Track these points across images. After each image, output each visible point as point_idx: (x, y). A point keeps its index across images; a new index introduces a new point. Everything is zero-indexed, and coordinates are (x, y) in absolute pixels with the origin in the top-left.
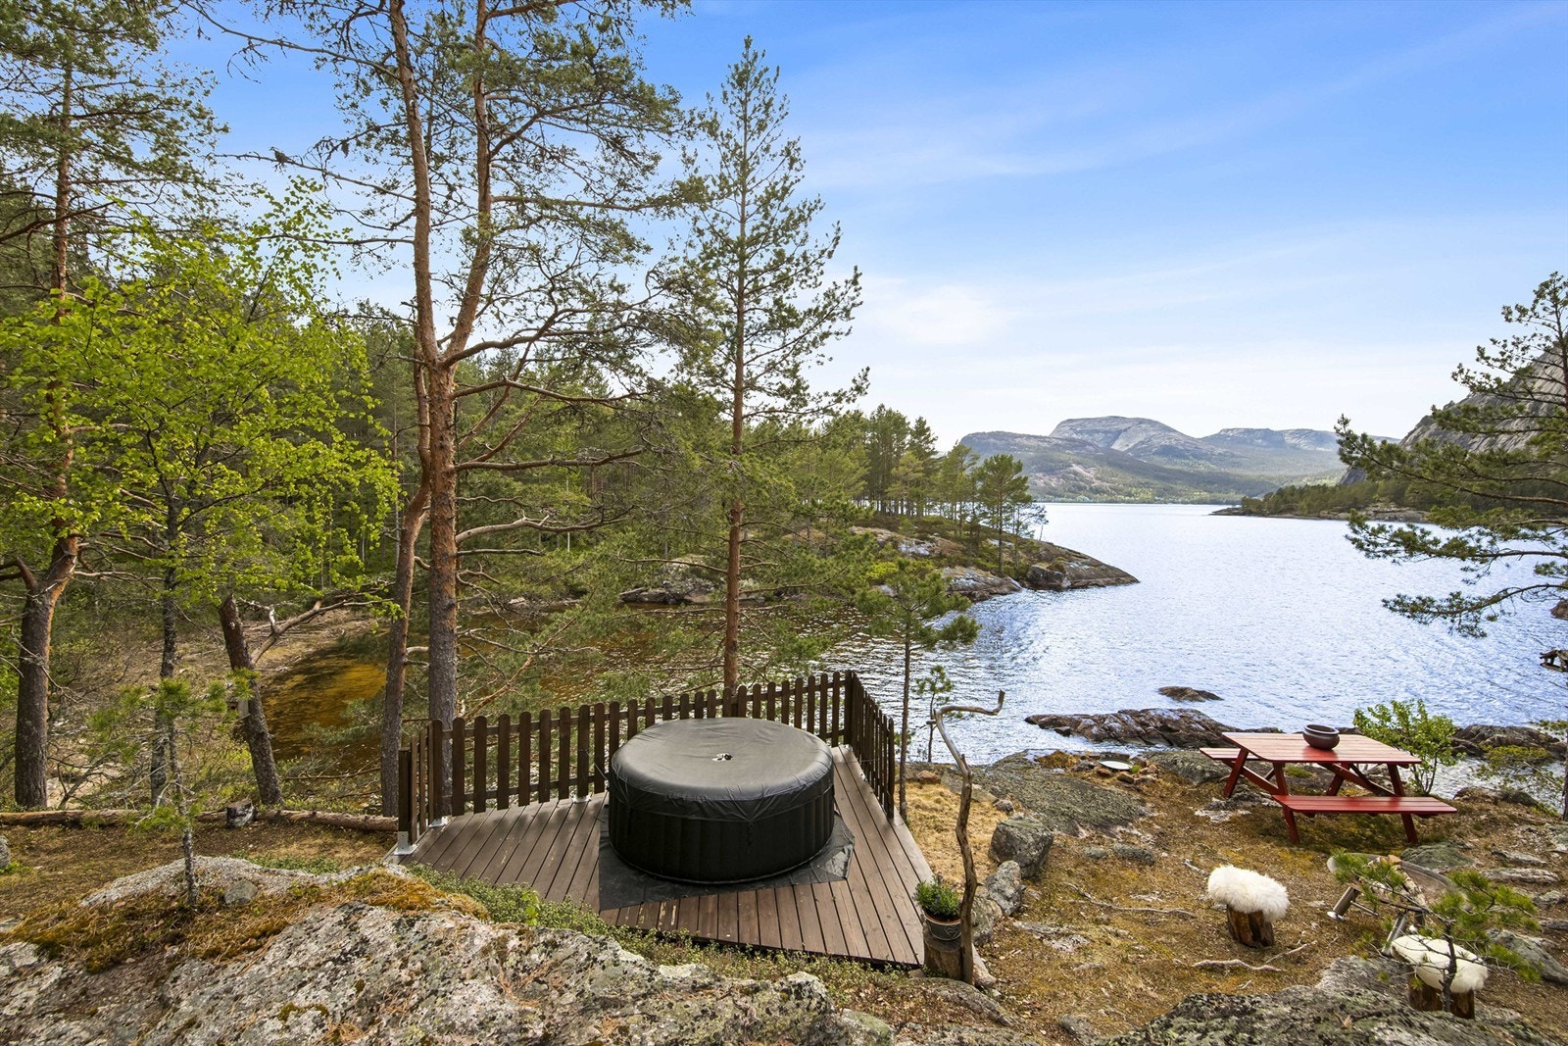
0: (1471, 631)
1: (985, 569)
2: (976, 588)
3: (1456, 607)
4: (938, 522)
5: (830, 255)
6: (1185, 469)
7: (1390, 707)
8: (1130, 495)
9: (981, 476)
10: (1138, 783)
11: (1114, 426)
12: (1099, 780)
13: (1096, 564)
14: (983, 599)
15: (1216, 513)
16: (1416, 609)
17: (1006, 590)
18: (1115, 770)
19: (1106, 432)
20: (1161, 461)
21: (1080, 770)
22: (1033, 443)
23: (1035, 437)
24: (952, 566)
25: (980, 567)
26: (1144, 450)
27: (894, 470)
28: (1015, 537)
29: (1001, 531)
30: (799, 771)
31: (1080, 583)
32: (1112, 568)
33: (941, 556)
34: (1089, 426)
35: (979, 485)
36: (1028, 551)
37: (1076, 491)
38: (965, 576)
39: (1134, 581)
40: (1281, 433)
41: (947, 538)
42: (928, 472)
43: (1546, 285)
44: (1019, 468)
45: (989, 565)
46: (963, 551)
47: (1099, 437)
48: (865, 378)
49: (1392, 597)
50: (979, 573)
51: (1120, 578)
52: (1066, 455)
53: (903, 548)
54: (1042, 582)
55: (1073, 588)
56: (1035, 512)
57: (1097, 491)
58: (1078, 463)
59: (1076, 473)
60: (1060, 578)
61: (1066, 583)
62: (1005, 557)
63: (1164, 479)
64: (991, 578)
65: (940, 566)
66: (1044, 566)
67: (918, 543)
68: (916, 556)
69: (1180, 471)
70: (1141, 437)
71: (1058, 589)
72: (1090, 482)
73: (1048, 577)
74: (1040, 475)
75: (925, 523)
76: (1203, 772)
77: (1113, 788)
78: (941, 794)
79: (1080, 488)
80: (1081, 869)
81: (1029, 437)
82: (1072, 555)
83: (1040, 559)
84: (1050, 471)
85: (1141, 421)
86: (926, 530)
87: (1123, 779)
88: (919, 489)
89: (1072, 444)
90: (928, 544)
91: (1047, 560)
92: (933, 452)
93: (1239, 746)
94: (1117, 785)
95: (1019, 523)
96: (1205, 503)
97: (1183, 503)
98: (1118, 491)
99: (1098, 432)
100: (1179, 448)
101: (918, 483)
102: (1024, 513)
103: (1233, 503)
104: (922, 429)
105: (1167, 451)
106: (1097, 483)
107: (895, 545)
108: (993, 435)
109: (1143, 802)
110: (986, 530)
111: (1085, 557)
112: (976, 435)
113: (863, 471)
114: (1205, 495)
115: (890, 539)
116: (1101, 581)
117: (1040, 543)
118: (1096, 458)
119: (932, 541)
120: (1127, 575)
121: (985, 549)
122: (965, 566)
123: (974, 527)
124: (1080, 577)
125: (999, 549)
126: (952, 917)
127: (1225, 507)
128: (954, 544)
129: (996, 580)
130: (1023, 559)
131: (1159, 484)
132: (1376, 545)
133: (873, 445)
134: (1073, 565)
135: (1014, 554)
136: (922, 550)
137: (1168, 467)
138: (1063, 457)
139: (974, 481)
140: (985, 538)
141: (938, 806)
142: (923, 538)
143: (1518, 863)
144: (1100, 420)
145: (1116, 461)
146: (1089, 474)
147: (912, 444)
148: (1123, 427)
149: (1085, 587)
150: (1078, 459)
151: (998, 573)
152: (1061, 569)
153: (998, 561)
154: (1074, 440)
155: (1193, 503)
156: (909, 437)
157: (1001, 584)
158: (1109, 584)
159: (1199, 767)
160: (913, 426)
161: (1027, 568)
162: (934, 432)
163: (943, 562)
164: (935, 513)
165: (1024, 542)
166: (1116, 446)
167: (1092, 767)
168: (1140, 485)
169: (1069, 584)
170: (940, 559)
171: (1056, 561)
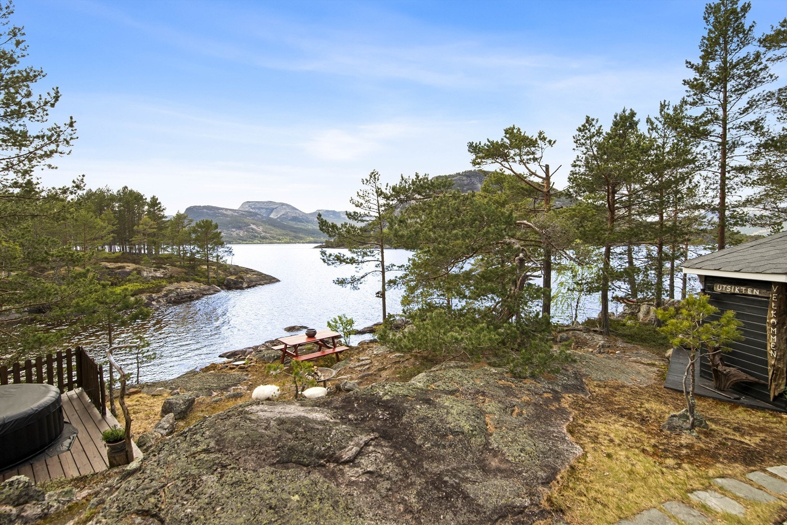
0: (355, 288)
1: (199, 281)
2: (194, 293)
3: (354, 280)
4: (169, 258)
5: (53, 105)
6: (303, 227)
7: (338, 318)
8: (279, 240)
9: (195, 231)
10: (247, 367)
11: (270, 207)
12: (230, 371)
13: (260, 274)
14: (198, 298)
15: (316, 247)
16: (341, 282)
17: (212, 292)
18: (237, 365)
19: (266, 209)
20: (292, 224)
21: (222, 369)
22: (229, 213)
23: (230, 210)
24: (178, 281)
25: (196, 281)
26: (285, 218)
27: (135, 227)
28: (217, 263)
29: (208, 261)
30: (33, 404)
31: (252, 285)
32: (268, 276)
33: (171, 277)
34: (258, 205)
35: (193, 236)
36: (225, 271)
37: (252, 238)
38: (187, 287)
39: (278, 281)
40: (339, 213)
41: (175, 266)
42: (160, 229)
43: (373, 173)
44: (216, 227)
45: (202, 279)
46: (185, 273)
47: (264, 211)
48: (82, 181)
49: (336, 279)
50: (196, 285)
51: (271, 280)
52: (248, 220)
53: (145, 274)
54: (233, 286)
55: (249, 287)
56: (227, 250)
57: (264, 238)
58: (254, 224)
59: (253, 229)
60: (242, 283)
61: (245, 285)
62: (211, 274)
63: (294, 232)
64: (203, 286)
65: (171, 283)
66: (233, 278)
67: (155, 271)
68: (154, 278)
69: (301, 228)
70: (283, 212)
71: (242, 288)
72: (260, 234)
73: (235, 283)
74: (234, 230)
75: (161, 258)
76: (274, 356)
77: (236, 373)
78: (140, 397)
79: (255, 237)
80: (208, 408)
81: (226, 210)
82: (248, 271)
83: (231, 274)
84: (240, 228)
85: (283, 204)
86: (160, 262)
87: (241, 368)
88: (155, 239)
89: (250, 214)
90: (162, 270)
91: (235, 274)
92: (163, 217)
93: (284, 343)
94: (238, 371)
95: (218, 256)
96: (312, 243)
97: (303, 243)
98: (274, 238)
99: (263, 208)
100: (300, 218)
101: (154, 235)
102: (221, 251)
103: (322, 243)
104: (154, 203)
105: (295, 219)
106: (263, 234)
107: (139, 272)
108: (205, 207)
109: (247, 375)
110: (199, 260)
111: (255, 271)
112: (195, 207)
113: (110, 228)
114: (312, 239)
115: (135, 269)
116: (262, 282)
117: (231, 266)
118: (263, 222)
119: (165, 268)
120: (274, 278)
121: (199, 271)
122: (187, 281)
123: (192, 259)
124: (252, 281)
125: (207, 270)
126: (121, 440)
127: (319, 244)
128: (179, 270)
129: (206, 287)
130: (222, 274)
131: (293, 234)
132: (330, 260)
133: (120, 211)
134: (248, 276)
135: (216, 272)
136: (158, 274)
137: (296, 226)
138: (246, 220)
139: (190, 233)
140: (199, 265)
141: (137, 403)
142: (158, 267)
143: (363, 360)
144: (263, 203)
145: (274, 223)
146: (260, 229)
147: (149, 211)
148: (274, 206)
149: (254, 286)
150: (254, 221)
151: (208, 283)
152: (242, 278)
153: (207, 277)
154: (251, 212)
155: (307, 243)
156: (146, 207)
157: (209, 289)
158: (266, 283)
159: (273, 355)
160: (148, 200)
161: (224, 279)
162: (164, 205)
163: (172, 280)
164: (167, 251)
165: (222, 265)
166: (272, 216)
167: (227, 366)
168: (283, 235)
169: (246, 285)
170: (171, 279)
171: (240, 274)
